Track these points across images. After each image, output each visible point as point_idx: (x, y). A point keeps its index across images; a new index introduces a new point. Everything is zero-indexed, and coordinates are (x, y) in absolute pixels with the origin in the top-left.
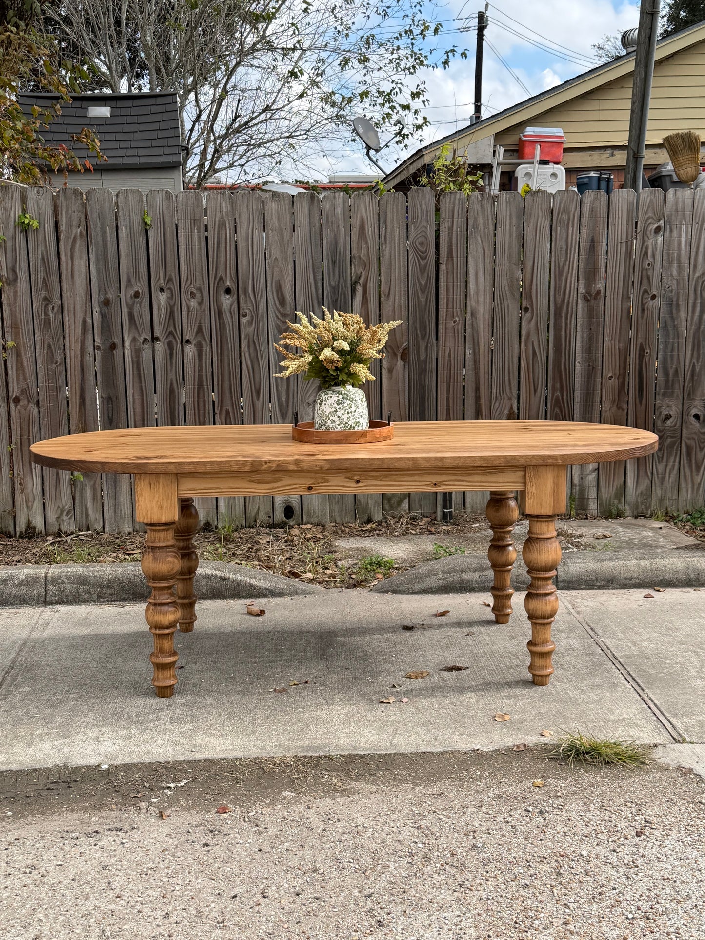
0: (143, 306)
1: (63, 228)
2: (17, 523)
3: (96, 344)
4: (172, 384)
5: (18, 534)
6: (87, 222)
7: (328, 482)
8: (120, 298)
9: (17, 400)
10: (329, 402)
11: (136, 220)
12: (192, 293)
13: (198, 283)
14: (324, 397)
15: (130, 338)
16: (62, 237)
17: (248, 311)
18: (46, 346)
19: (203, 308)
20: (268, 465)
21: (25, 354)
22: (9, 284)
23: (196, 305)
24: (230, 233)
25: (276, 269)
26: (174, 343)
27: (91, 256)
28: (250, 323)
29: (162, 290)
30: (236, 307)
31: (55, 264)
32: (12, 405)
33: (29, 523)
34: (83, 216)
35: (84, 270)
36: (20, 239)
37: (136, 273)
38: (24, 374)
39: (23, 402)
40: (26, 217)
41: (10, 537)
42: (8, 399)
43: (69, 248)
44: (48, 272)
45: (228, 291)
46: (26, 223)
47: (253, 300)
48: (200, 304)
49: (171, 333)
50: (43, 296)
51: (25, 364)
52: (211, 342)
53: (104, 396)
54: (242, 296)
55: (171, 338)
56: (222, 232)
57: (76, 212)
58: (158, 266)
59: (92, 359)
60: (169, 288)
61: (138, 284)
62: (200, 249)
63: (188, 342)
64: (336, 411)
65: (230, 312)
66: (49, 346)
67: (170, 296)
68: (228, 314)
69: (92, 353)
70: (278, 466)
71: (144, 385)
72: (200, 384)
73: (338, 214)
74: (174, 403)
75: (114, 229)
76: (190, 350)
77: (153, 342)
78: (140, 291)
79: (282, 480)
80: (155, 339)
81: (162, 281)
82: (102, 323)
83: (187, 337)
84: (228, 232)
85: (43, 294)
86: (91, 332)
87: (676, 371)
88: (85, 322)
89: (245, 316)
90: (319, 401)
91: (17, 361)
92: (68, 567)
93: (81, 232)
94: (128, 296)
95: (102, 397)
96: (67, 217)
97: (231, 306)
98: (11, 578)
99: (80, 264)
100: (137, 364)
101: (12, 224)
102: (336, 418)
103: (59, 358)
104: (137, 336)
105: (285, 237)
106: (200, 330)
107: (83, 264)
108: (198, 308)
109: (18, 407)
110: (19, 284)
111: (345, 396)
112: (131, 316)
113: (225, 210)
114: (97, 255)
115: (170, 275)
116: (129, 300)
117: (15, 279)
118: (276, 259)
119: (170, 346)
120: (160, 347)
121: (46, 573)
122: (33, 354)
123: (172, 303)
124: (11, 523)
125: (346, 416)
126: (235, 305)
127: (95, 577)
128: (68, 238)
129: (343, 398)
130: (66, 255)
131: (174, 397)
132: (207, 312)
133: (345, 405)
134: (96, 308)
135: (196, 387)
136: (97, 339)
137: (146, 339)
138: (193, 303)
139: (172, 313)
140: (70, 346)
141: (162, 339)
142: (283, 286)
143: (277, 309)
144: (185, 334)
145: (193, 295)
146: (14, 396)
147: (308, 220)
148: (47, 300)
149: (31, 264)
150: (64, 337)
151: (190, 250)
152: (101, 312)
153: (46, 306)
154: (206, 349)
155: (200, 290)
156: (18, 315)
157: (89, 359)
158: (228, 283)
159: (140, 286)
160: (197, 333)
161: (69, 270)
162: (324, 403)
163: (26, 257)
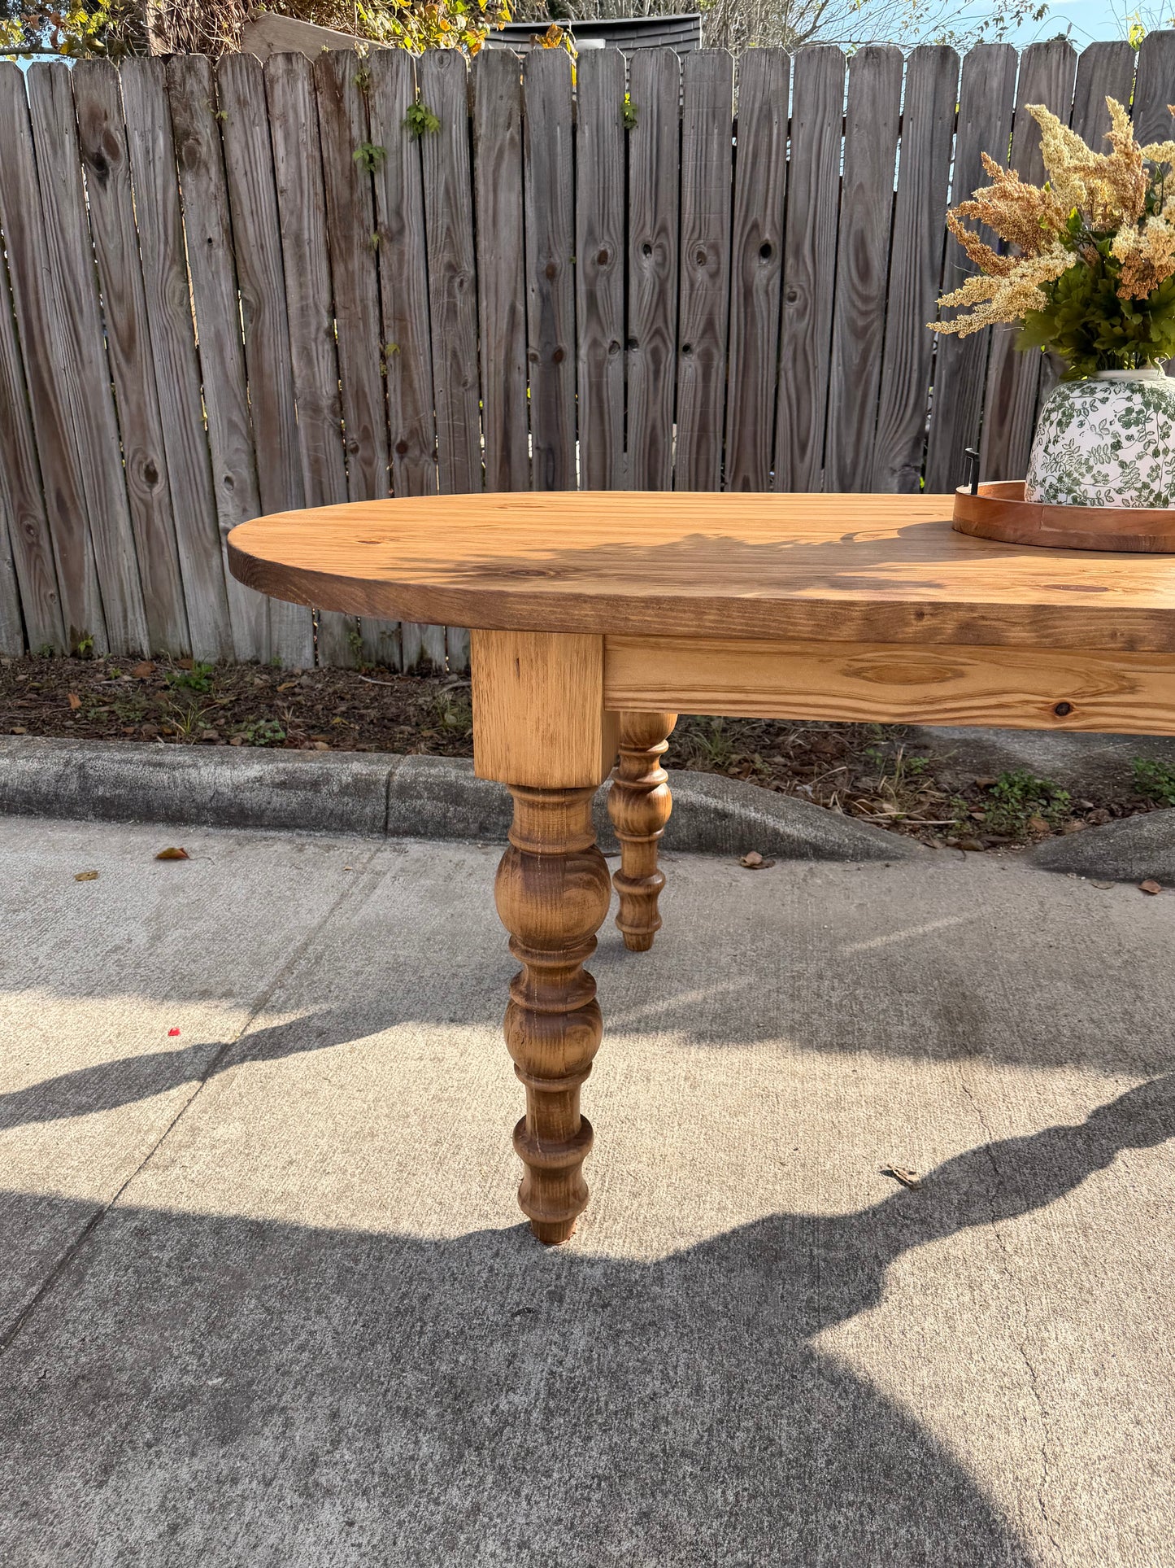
0: (612, 280)
1: (482, 130)
2: (405, 651)
3: (531, 351)
4: (654, 428)
5: (405, 669)
6: (522, 118)
7: (1132, 689)
8: (575, 265)
9: (403, 448)
10: (1094, 418)
11: (609, 112)
12: (700, 254)
13: (712, 236)
14: (1077, 399)
15: (589, 340)
16: (481, 148)
17: (799, 292)
18: (449, 353)
19: (717, 285)
20: (927, 622)
21: (417, 366)
22: (391, 240)
23: (706, 278)
24: (778, 134)
25: (859, 208)
26: (663, 351)
27: (527, 184)
28: (801, 314)
29: (647, 249)
30: (778, 282)
31: (466, 201)
32: (395, 455)
33: (422, 653)
34: (516, 106)
35: (515, 212)
36: (410, 150)
37: (604, 215)
38: (415, 402)
39: (414, 452)
40: (419, 110)
41: (396, 672)
42: (389, 446)
43: (491, 169)
44: (454, 216)
45: (765, 251)
46: (418, 120)
47: (810, 270)
48: (714, 275)
49: (658, 332)
50: (446, 259)
51: (416, 384)
52: (728, 350)
53: (542, 446)
54: (790, 261)
55: (657, 341)
56: (764, 133)
57: (505, 99)
58: (642, 202)
59: (523, 377)
60: (660, 246)
61: (606, 238)
62: (721, 167)
63: (687, 348)
64: (1117, 446)
65: (767, 292)
66: (454, 354)
67: (660, 259)
68: (762, 296)
69: (523, 368)
70: (965, 627)
71: (607, 428)
72: (703, 428)
73: (991, 89)
74: (656, 461)
75: (569, 131)
76: (690, 365)
77: (626, 348)
78: (609, 251)
79: (961, 675)
80: (629, 343)
81: (648, 231)
82: (542, 312)
83: (684, 341)
84: (775, 131)
85: (446, 257)
86: (522, 328)
88: (513, 310)
89: (792, 299)
90: (1055, 416)
91: (403, 380)
92: (432, 765)
93: (512, 139)
94: (588, 262)
95: (538, 448)
96: (488, 109)
97: (769, 280)
98: (327, 778)
99: (509, 200)
100: (597, 388)
101: (397, 124)
102: (1113, 469)
103: (470, 374)
104: (599, 337)
105: (882, 141)
106: (710, 325)
107: (514, 198)
108: (710, 285)
109: (406, 460)
110: (407, 240)
111: (1154, 399)
112: (591, 297)
113: (773, 87)
114: (537, 181)
115: (665, 219)
116: (589, 269)
117: (401, 231)
118: (861, 186)
119: (655, 354)
120: (638, 357)
121: (391, 774)
122: (429, 368)
123: (663, 274)
124: (396, 651)
125: (1145, 466)
126: (776, 280)
127: (477, 790)
128: (489, 149)
129: (1147, 404)
130: (486, 184)
131: (657, 451)
132: (725, 292)
133: (1151, 426)
134: (533, 284)
135: (696, 434)
136: (532, 342)
137: (614, 342)
138: (701, 274)
139: (662, 294)
140: (488, 354)
141: (643, 343)
142: (869, 240)
143: (853, 285)
144: (682, 334)
145: (701, 258)
146: (398, 441)
147: (930, 106)
148: (453, 268)
149: (427, 202)
150: (478, 336)
151: (703, 169)
152: (541, 290)
153: (452, 278)
154: (718, 362)
155: (715, 248)
156: (405, 296)
157: (518, 378)
158: (767, 236)
159: (611, 243)
160: (705, 332)
161: (490, 212)
162: (1075, 421)
163: (419, 188)
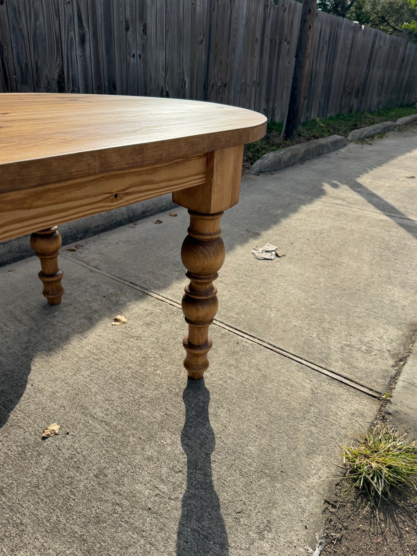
87: (27, 65)
